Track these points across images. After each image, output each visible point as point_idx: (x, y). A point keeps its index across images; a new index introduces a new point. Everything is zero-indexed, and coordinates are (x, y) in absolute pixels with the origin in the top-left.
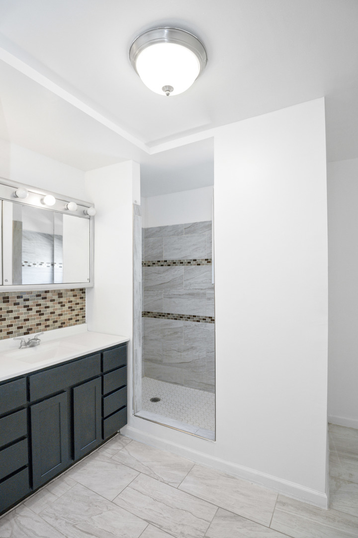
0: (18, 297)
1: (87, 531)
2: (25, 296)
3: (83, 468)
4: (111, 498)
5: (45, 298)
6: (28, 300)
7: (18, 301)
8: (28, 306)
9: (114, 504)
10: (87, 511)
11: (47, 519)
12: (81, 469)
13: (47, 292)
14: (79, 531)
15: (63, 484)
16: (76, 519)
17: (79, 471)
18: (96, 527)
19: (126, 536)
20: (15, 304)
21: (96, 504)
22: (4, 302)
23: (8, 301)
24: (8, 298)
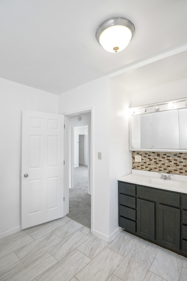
0: (164, 155)
1: (130, 262)
2: (168, 155)
3: (168, 254)
4: (151, 269)
5: (180, 157)
6: (169, 156)
7: (164, 156)
8: (169, 160)
9: (147, 272)
10: (140, 260)
11: (134, 248)
12: (166, 254)
13: (182, 153)
14: (130, 259)
15: (153, 249)
16: (135, 257)
17: (165, 253)
18: (132, 265)
19: (129, 278)
20: (163, 158)
21: (145, 263)
22: (158, 156)
23: (159, 156)
24: (159, 154)
